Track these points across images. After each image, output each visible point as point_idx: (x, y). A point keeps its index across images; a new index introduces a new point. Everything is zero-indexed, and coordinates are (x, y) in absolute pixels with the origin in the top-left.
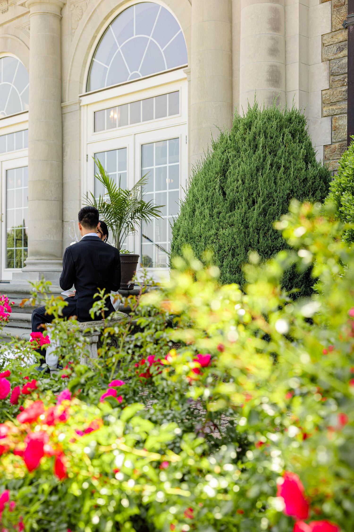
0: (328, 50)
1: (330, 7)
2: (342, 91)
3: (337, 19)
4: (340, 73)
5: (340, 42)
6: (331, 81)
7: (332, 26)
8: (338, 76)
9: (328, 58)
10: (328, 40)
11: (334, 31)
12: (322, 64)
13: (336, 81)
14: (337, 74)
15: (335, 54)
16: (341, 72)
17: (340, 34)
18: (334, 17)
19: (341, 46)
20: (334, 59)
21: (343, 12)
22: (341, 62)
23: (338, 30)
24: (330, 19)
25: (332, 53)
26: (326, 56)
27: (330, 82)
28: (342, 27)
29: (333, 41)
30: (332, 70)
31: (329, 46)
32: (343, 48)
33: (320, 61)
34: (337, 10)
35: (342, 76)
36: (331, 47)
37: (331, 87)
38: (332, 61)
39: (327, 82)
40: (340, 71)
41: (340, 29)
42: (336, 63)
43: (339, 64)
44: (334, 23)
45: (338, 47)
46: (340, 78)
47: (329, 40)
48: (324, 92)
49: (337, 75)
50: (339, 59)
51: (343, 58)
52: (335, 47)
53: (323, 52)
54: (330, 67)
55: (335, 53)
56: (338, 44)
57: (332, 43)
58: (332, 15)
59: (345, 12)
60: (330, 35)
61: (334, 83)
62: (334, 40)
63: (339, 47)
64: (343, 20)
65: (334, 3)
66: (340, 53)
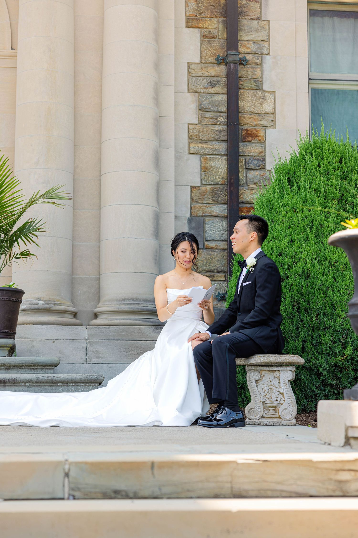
0: (197, 81)
1: (198, 35)
2: (214, 130)
3: (207, 50)
4: (212, 110)
5: (211, 77)
6: (200, 116)
7: (201, 57)
8: (209, 113)
9: (196, 89)
10: (196, 70)
11: (203, 62)
12: (189, 94)
13: (206, 118)
14: (207, 110)
15: (206, 88)
16: (212, 109)
17: (212, 68)
18: (203, 48)
19: (213, 81)
20: (204, 93)
21: (215, 46)
22: (213, 99)
23: (209, 63)
24: (199, 48)
25: (202, 86)
26: (194, 87)
27: (198, 117)
28: (214, 61)
29: (202, 72)
30: (201, 105)
31: (197, 78)
32: (215, 84)
33: (187, 91)
34: (209, 41)
35: (214, 114)
36: (200, 79)
37: (200, 123)
38: (202, 94)
39: (195, 116)
40: (212, 107)
41: (211, 63)
42: (207, 98)
43: (210, 100)
44: (204, 54)
45: (209, 81)
46: (211, 116)
47: (197, 70)
48: (191, 127)
49: (207, 112)
50: (210, 95)
51: (215, 95)
52: (205, 80)
53: (190, 81)
54: (199, 101)
55: (205, 87)
56: (208, 78)
57: (201, 75)
58: (201, 44)
59: (217, 46)
60: (200, 66)
61: (204, 119)
62: (203, 72)
63: (210, 82)
64: (215, 54)
65: (204, 32)
66: (211, 88)
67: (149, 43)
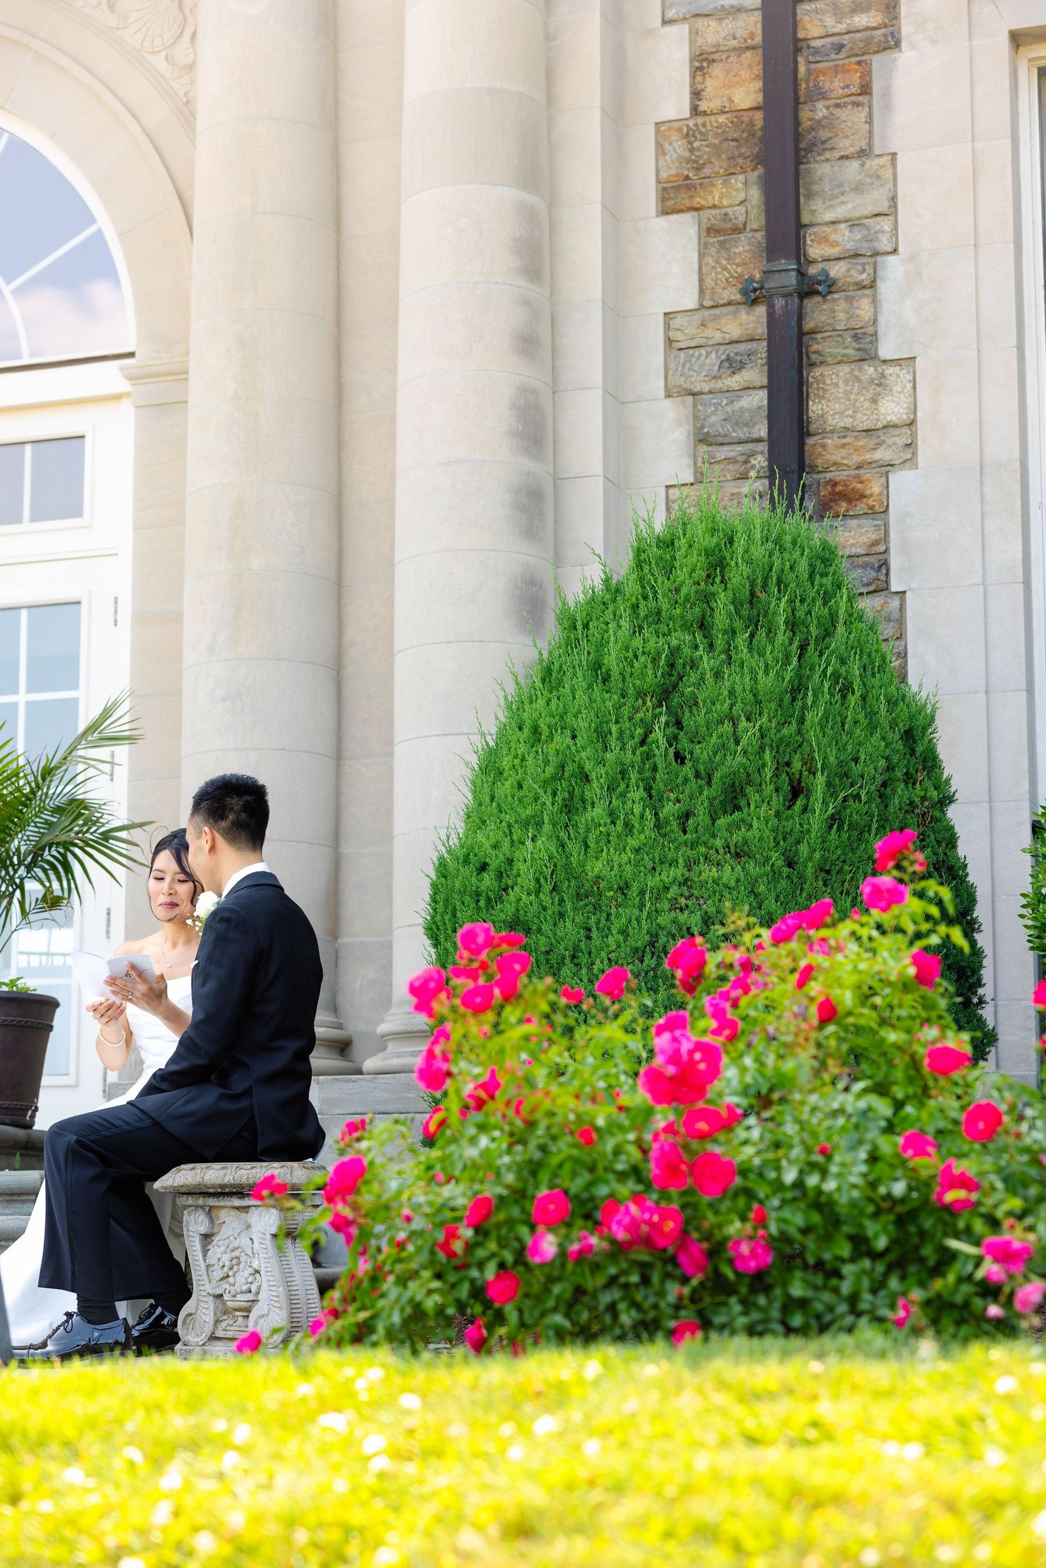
0: (689, 361)
1: (693, 231)
2: (739, 493)
3: (719, 270)
4: (732, 438)
5: (730, 343)
6: (700, 459)
7: (702, 291)
8: (725, 448)
9: (688, 386)
10: (687, 331)
11: (708, 305)
12: (667, 403)
13: (718, 462)
14: (721, 440)
15: (715, 378)
16: (734, 434)
17: (731, 317)
18: (707, 264)
19: (736, 354)
20: (710, 392)
21: (740, 253)
22: (736, 406)
23: (724, 305)
24: (696, 267)
25: (704, 373)
26: (682, 379)
27: (695, 463)
28: (738, 297)
29: (704, 335)
30: (703, 427)
31: (691, 351)
32: (741, 361)
33: (662, 394)
34: (722, 243)
35: (739, 448)
36: (700, 355)
37: (699, 479)
38: (703, 396)
39: (687, 461)
40: (734, 431)
41: (729, 303)
42: (719, 404)
43: (729, 409)
44: (709, 282)
45: (724, 357)
46: (731, 454)
47: (691, 331)
48: (674, 493)
49: (722, 444)
50: (727, 394)
51: (741, 393)
52: (713, 356)
53: (672, 365)
54: (696, 418)
55: (713, 374)
56: (722, 348)
57: (703, 341)
58: (701, 256)
59: (746, 251)
60: (697, 318)
61: (713, 466)
62: (708, 332)
63: (728, 359)
64: (741, 275)
65: (709, 219)
66: (730, 376)
67: (497, 283)
